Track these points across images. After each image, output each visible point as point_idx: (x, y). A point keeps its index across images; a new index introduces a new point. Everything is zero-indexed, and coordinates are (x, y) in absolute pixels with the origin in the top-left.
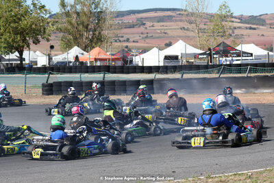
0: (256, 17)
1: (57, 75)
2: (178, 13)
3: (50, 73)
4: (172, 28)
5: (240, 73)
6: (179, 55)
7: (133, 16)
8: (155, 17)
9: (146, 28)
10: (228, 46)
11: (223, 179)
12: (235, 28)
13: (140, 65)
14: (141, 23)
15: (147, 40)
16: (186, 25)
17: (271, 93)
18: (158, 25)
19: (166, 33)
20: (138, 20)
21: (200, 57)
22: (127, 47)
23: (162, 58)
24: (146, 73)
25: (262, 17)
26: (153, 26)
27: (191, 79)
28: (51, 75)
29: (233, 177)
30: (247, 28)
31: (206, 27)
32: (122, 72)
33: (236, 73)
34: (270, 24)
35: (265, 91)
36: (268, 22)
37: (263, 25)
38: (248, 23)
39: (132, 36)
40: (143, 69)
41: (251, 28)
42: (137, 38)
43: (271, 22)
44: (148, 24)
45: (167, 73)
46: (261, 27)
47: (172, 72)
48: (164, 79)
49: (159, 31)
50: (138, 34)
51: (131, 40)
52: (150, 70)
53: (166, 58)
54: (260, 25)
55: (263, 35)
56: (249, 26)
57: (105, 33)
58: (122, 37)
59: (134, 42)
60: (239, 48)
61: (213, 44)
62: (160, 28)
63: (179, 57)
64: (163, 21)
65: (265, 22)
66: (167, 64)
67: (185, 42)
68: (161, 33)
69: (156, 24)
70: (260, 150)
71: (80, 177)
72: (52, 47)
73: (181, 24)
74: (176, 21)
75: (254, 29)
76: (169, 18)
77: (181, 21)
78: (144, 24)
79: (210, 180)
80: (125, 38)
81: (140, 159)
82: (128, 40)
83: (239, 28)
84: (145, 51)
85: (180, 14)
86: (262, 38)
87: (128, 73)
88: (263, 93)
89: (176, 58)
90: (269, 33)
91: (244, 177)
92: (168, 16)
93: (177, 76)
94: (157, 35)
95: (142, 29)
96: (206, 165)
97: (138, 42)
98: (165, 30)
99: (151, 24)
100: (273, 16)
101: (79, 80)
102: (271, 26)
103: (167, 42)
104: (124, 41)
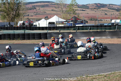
0: (85, 5)
1: (4, 31)
2: (50, 3)
4: (48, 10)
5: (83, 30)
6: (55, 21)
7: (31, 5)
8: (41, 5)
9: (36, 10)
10: (77, 18)
11: (94, 77)
12: (76, 10)
13: (38, 26)
14: (34, 8)
15: (37, 16)
17: (100, 39)
18: (42, 9)
19: (45, 12)
20: (33, 6)
21: (64, 23)
22: (28, 18)
23: (48, 23)
24: (41, 30)
25: (87, 5)
26: (39, 9)
27: (64, 32)
28: (0, 31)
29: (98, 76)
30: (81, 10)
32: (30, 30)
33: (82, 30)
34: (91, 8)
35: (97, 38)
36: (90, 7)
37: (88, 9)
38: (81, 8)
39: (30, 13)
41: (82, 10)
42: (32, 14)
43: (91, 7)
44: (37, 8)
45: (50, 30)
46: (87, 10)
48: (51, 33)
50: (33, 12)
51: (30, 15)
52: (43, 28)
53: (50, 23)
54: (87, 9)
55: (88, 13)
56: (82, 9)
57: (21, 12)
58: (26, 14)
59: (31, 16)
61: (69, 17)
62: (43, 10)
63: (55, 23)
64: (44, 7)
66: (49, 26)
68: (43, 12)
69: (41, 8)
70: (104, 64)
71: (28, 77)
73: (52, 8)
75: (84, 10)
76: (47, 6)
77: (52, 7)
78: (36, 8)
79: (88, 78)
80: (27, 15)
82: (28, 15)
83: (78, 10)
84: (39, 20)
85: (52, 4)
86: (88, 15)
89: (54, 23)
90: (91, 12)
91: (103, 76)
92: (46, 5)
94: (41, 13)
95: (35, 10)
96: (83, 71)
97: (33, 16)
98: (45, 11)
99: (39, 8)
100: (93, 5)
101: (13, 33)
102: (92, 9)
103: (46, 16)
104: (27, 16)
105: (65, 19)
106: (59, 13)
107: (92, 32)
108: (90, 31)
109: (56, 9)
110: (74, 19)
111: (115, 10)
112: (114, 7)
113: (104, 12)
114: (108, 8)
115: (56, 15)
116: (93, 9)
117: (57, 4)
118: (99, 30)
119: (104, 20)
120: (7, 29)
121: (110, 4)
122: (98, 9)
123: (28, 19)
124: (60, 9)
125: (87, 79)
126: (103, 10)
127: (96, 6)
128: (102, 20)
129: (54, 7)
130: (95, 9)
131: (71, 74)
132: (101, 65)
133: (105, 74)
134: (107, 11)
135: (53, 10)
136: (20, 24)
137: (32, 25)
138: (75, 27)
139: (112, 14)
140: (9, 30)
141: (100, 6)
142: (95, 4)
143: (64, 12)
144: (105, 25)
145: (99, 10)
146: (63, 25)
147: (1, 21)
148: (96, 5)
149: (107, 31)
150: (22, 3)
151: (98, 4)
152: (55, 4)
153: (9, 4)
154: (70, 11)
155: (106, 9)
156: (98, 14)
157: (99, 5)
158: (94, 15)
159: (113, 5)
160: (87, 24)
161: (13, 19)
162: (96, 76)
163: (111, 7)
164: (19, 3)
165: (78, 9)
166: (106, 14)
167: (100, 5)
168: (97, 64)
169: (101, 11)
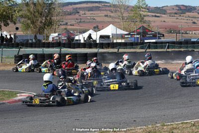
0: (160, 8)
1: (26, 49)
3: (21, 48)
4: (99, 16)
5: (157, 48)
7: (70, 7)
8: (87, 7)
9: (80, 15)
10: (146, 29)
11: (175, 126)
12: (144, 16)
13: (82, 42)
14: (76, 11)
15: (81, 24)
16: (109, 13)
18: (88, 13)
19: (94, 19)
20: (74, 9)
21: (126, 36)
22: (66, 29)
23: (98, 37)
24: (88, 48)
25: (164, 8)
27: (125, 52)
28: (21, 49)
29: (181, 125)
30: (153, 16)
32: (70, 47)
33: (155, 48)
34: (170, 13)
35: (179, 62)
36: (168, 12)
37: (164, 14)
38: (154, 13)
39: (70, 21)
40: (85, 45)
41: (156, 16)
42: (73, 22)
43: (170, 12)
44: (82, 12)
45: (103, 48)
46: (163, 15)
47: (106, 48)
48: (105, 53)
49: (89, 18)
50: (75, 19)
51: (69, 24)
52: (91, 46)
53: (101, 37)
55: (164, 21)
56: (154, 14)
57: (54, 18)
58: (63, 22)
59: (71, 25)
61: (134, 27)
62: (90, 15)
63: (111, 37)
64: (92, 11)
65: (166, 12)
66: (101, 42)
67: (115, 26)
68: (91, 18)
69: (87, 12)
70: (191, 105)
72: (17, 29)
73: (105, 13)
74: (103, 10)
75: (158, 17)
76: (97, 8)
77: (106, 10)
78: (79, 12)
79: (165, 127)
82: (66, 24)
83: (148, 16)
85: (105, 5)
86: (164, 23)
89: (108, 37)
90: (169, 20)
91: (190, 125)
93: (115, 50)
94: (88, 20)
95: (77, 16)
97: (73, 25)
98: (94, 17)
99: (84, 12)
100: (172, 8)
101: (42, 53)
102: (171, 15)
103: (95, 26)
104: (64, 25)
105: (126, 31)
106: (117, 20)
107: (172, 52)
108: (168, 50)
109: (112, 15)
110: (141, 31)
113: (191, 19)
114: (198, 13)
115: (113, 24)
116: (173, 15)
117: (115, 6)
118: (182, 50)
119: (191, 33)
120: (32, 45)
122: (181, 15)
123: (65, 31)
124: (119, 14)
125: (163, 129)
126: (189, 17)
127: (178, 10)
128: (187, 32)
129: (110, 10)
130: (176, 14)
131: (137, 120)
132: (186, 106)
133: (193, 121)
134: (195, 18)
135: (106, 16)
136: (53, 38)
137: (73, 39)
138: (143, 43)
140: (35, 47)
141: (185, 10)
142: (177, 6)
143: (126, 18)
144: (193, 40)
145: (183, 16)
146: (123, 41)
147: (22, 33)
148: (177, 8)
149: (195, 50)
150: (57, 3)
151: (181, 6)
152: (110, 6)
153: (35, 4)
154: (134, 18)
156: (182, 22)
157: (182, 8)
158: (174, 24)
160: (163, 40)
161: (41, 30)
162: (177, 124)
164: (52, 3)
165: (149, 14)
166: (194, 23)
167: (185, 8)
168: (180, 105)
169: (187, 18)
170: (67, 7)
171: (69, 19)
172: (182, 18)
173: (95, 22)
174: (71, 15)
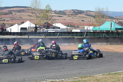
0: (62, 11)
2: (27, 8)
4: (24, 15)
6: (27, 27)
7: (7, 10)
8: (17, 10)
9: (12, 15)
10: (49, 24)
13: (10, 31)
14: (10, 13)
15: (13, 21)
16: (31, 14)
17: (68, 45)
18: (18, 14)
19: (21, 18)
20: (9, 11)
22: (3, 23)
25: (65, 11)
26: (16, 14)
27: (33, 38)
30: (58, 16)
31: (39, 15)
34: (68, 15)
36: (67, 14)
37: (65, 15)
38: (58, 14)
39: (6, 18)
40: (11, 34)
41: (59, 16)
42: (8, 19)
44: (14, 13)
45: (21, 35)
46: (64, 16)
47: (24, 35)
48: (20, 38)
49: (18, 17)
50: (9, 17)
51: (6, 20)
52: (14, 34)
53: (22, 29)
54: (64, 15)
55: (65, 20)
58: (2, 19)
59: (7, 21)
60: (54, 25)
61: (43, 22)
62: (19, 15)
63: (27, 28)
64: (20, 12)
65: (66, 13)
66: (21, 32)
67: (30, 22)
68: (19, 17)
69: (17, 13)
70: (62, 70)
73: (29, 14)
74: (26, 12)
75: (61, 17)
77: (28, 12)
78: (12, 13)
80: (3, 19)
81: (9, 74)
82: (4, 20)
83: (54, 16)
84: (12, 25)
85: (28, 9)
87: (4, 35)
88: (64, 45)
90: (68, 19)
92: (23, 10)
93: (26, 37)
94: (18, 18)
95: (11, 15)
96: (38, 77)
97: (8, 21)
98: (21, 16)
100: (70, 11)
102: (69, 15)
104: (2, 21)
107: (61, 38)
108: (58, 37)
110: (46, 25)
111: (92, 17)
112: (91, 13)
113: (81, 18)
114: (86, 15)
116: (70, 16)
119: (81, 27)
121: (87, 11)
122: (75, 16)
126: (80, 17)
127: (73, 13)
128: (79, 26)
130: (72, 15)
139: (89, 20)
141: (78, 13)
142: (73, 10)
148: (73, 12)
149: (75, 37)
155: (84, 15)
156: (75, 20)
157: (76, 11)
158: (71, 21)
159: (90, 11)
163: (88, 14)
166: (83, 21)
167: (77, 11)
169: (79, 18)
170: (5, 10)
171: (6, 17)
172: (76, 17)
173: (22, 19)
174: (7, 14)
